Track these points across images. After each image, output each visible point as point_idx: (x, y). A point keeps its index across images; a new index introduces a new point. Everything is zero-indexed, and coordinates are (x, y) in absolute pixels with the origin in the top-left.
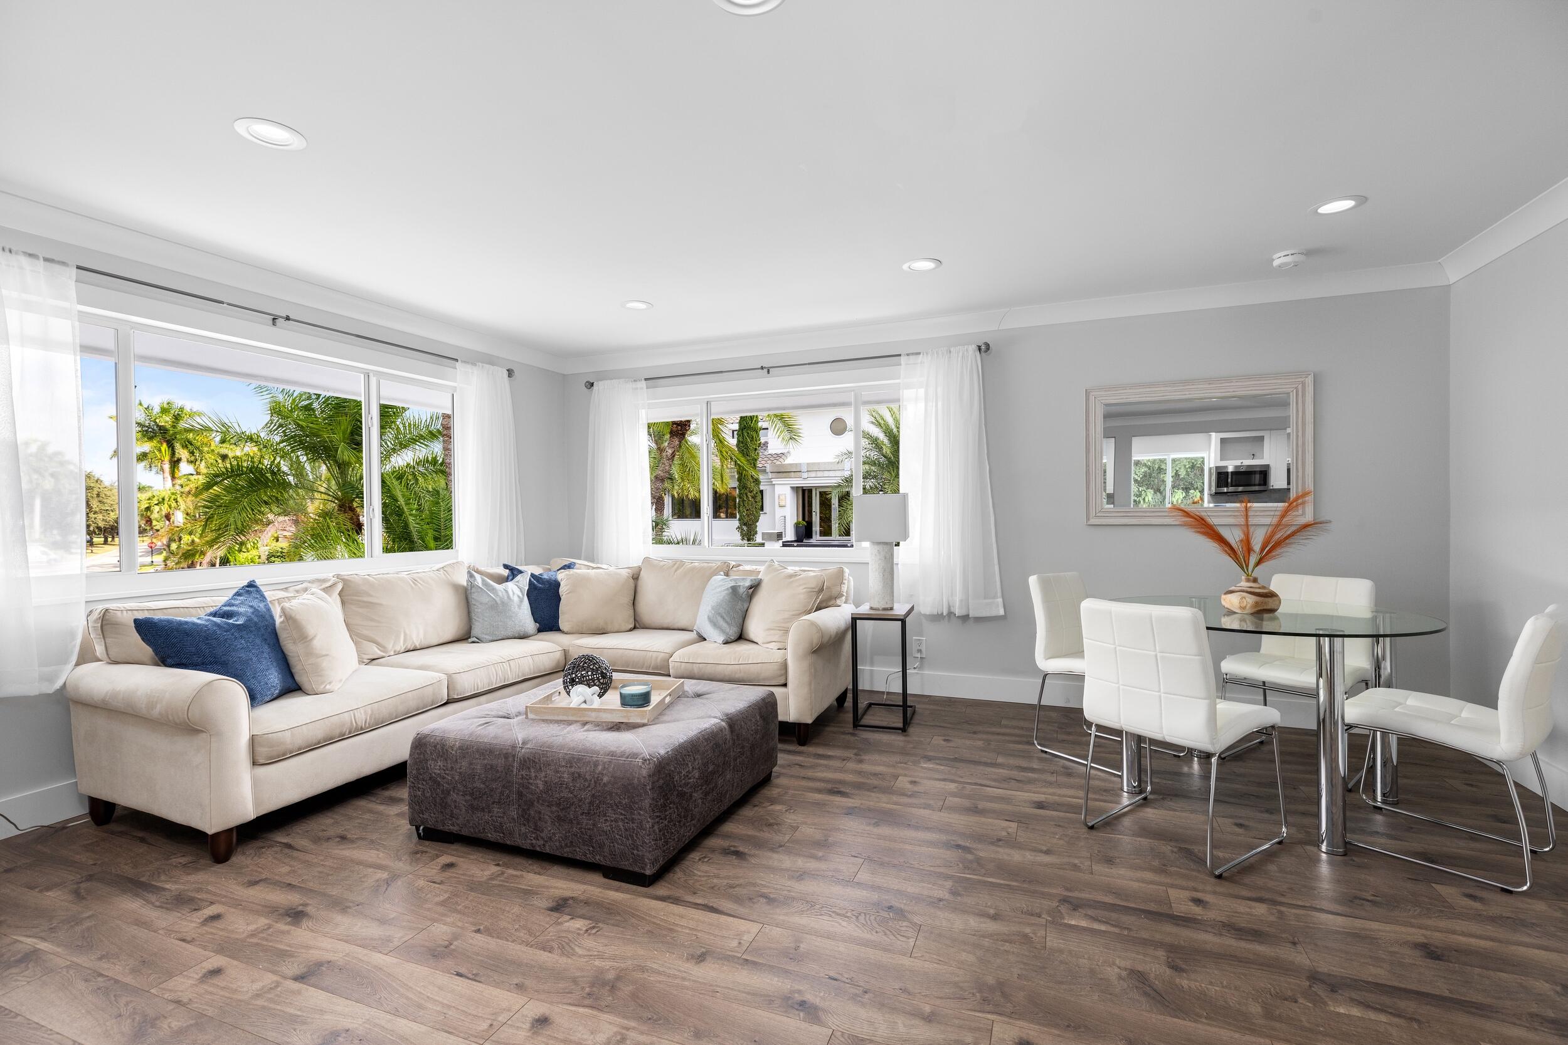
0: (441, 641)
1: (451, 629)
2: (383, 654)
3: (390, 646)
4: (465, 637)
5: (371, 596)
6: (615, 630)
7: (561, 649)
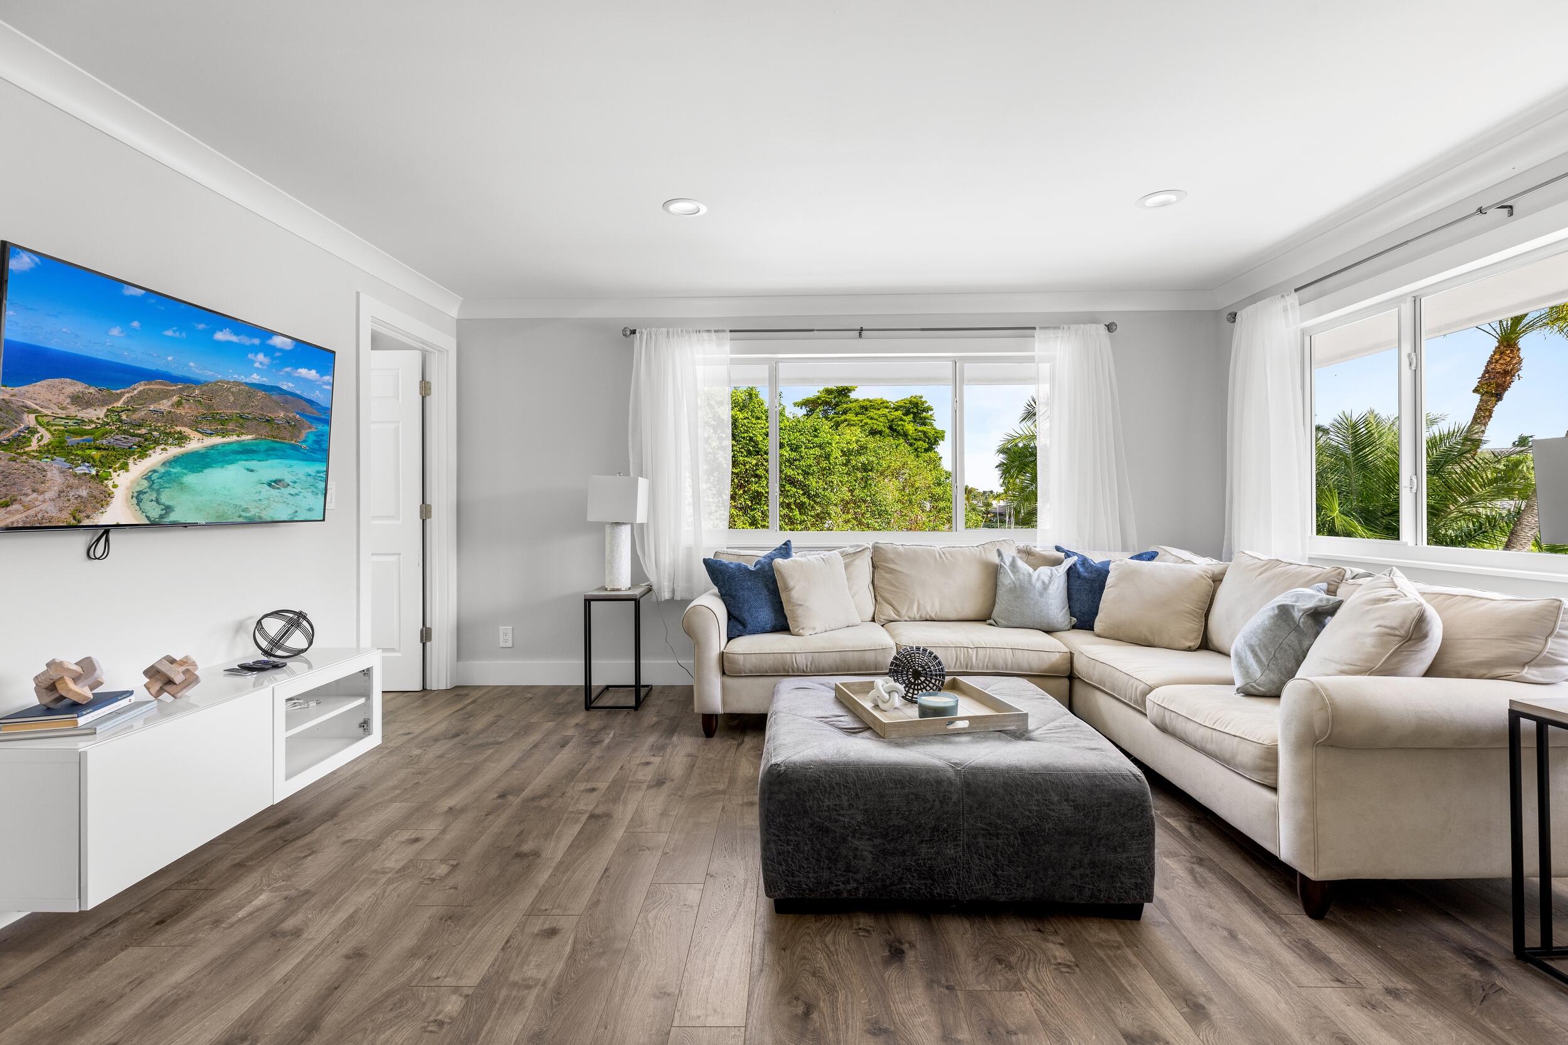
0: (960, 617)
1: (971, 607)
2: (897, 618)
3: (903, 612)
4: (985, 618)
5: (896, 564)
6: (1166, 644)
7: (1068, 650)
